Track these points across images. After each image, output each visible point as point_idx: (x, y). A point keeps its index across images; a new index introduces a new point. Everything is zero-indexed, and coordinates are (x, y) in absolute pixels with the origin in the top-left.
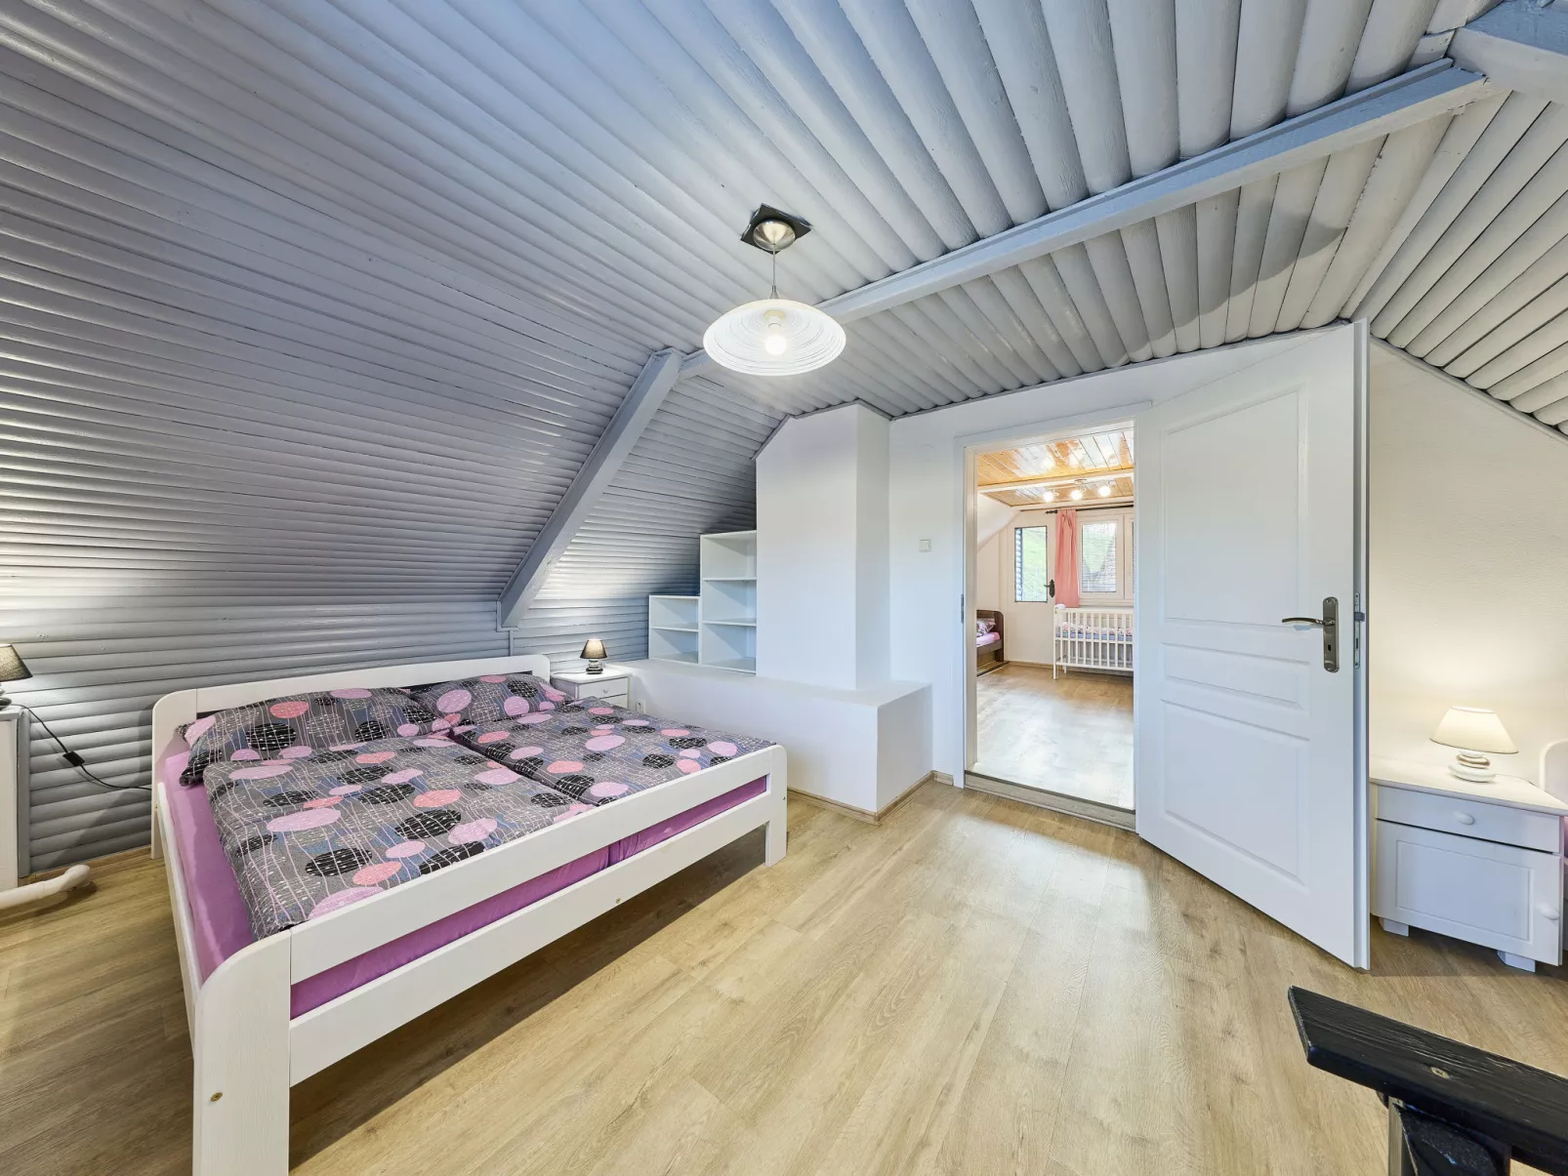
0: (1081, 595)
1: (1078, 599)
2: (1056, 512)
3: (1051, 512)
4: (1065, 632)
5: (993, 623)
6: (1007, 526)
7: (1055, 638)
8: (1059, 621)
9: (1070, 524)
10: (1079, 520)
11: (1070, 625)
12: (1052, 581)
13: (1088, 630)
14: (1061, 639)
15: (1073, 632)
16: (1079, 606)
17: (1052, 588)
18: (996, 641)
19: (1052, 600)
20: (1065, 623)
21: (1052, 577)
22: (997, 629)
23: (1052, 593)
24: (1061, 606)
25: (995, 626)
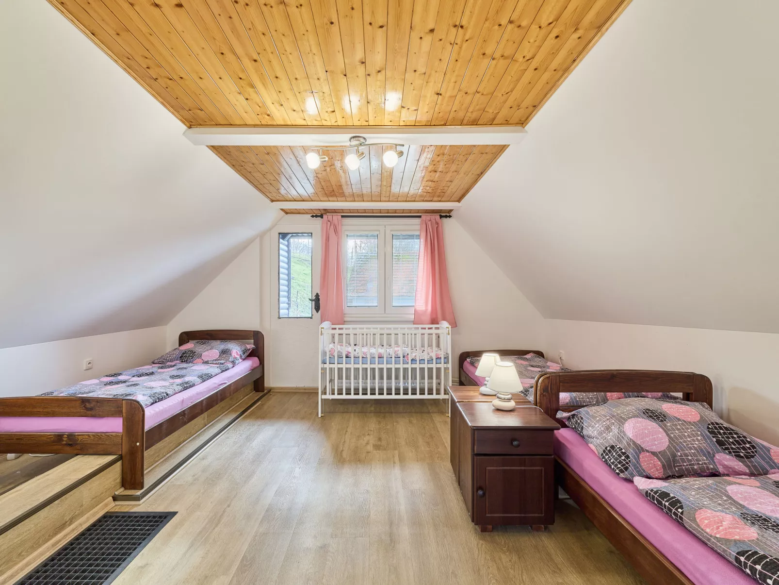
0: (347, 310)
1: (343, 314)
2: (321, 216)
3: (316, 216)
4: (332, 358)
5: (251, 346)
6: (270, 229)
7: (320, 366)
8: (325, 344)
9: (336, 231)
10: (344, 228)
11: (338, 348)
12: (317, 295)
13: (356, 353)
14: (327, 366)
15: (340, 357)
16: (344, 323)
17: (317, 302)
18: (253, 370)
19: (317, 316)
20: (331, 346)
21: (317, 290)
22: (256, 353)
23: (317, 308)
24: (326, 324)
25: (253, 350)
